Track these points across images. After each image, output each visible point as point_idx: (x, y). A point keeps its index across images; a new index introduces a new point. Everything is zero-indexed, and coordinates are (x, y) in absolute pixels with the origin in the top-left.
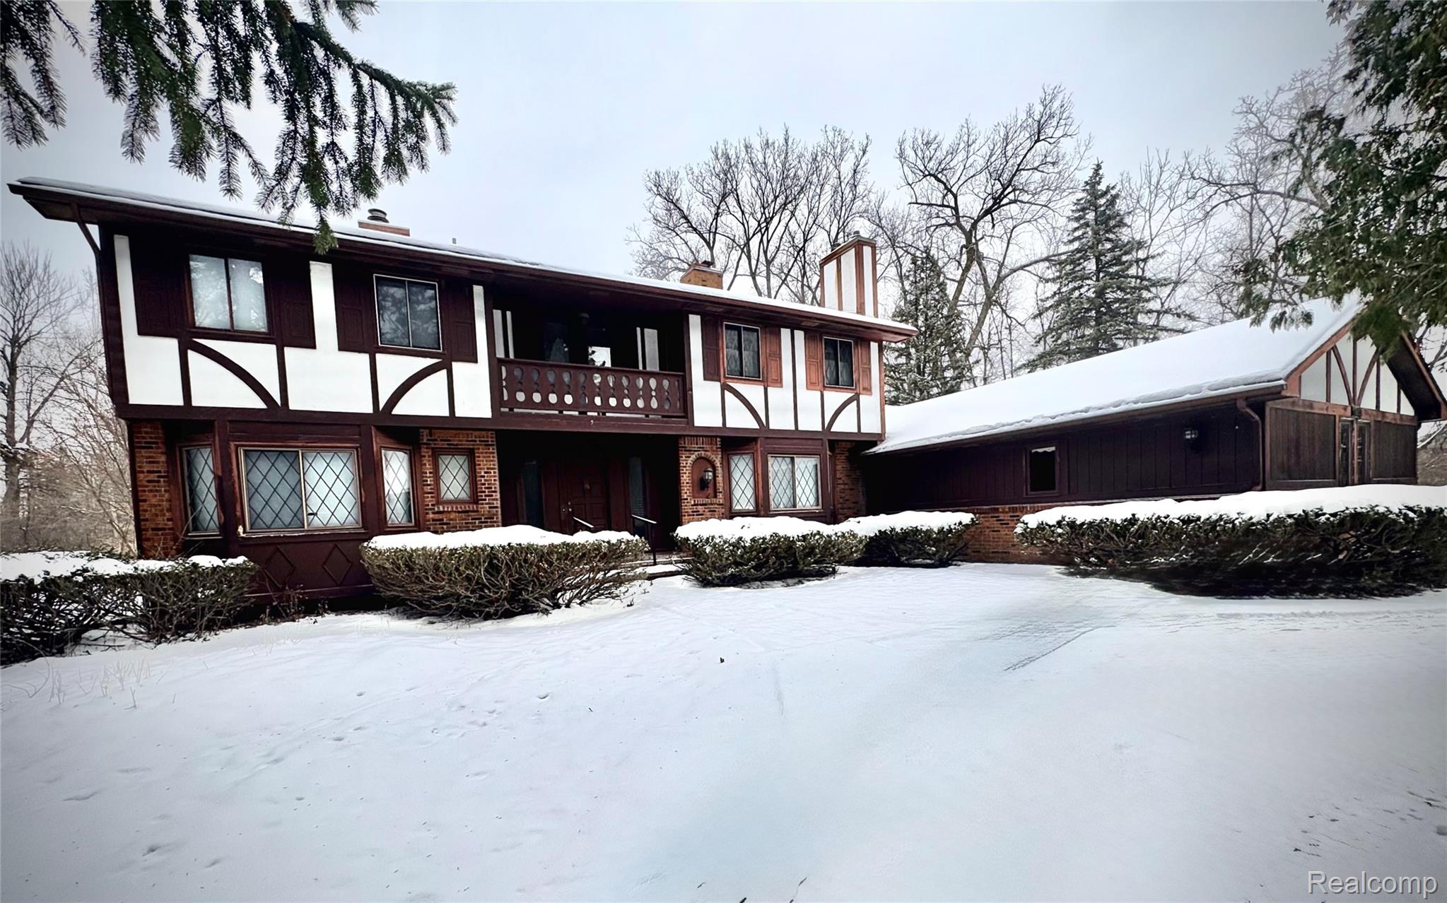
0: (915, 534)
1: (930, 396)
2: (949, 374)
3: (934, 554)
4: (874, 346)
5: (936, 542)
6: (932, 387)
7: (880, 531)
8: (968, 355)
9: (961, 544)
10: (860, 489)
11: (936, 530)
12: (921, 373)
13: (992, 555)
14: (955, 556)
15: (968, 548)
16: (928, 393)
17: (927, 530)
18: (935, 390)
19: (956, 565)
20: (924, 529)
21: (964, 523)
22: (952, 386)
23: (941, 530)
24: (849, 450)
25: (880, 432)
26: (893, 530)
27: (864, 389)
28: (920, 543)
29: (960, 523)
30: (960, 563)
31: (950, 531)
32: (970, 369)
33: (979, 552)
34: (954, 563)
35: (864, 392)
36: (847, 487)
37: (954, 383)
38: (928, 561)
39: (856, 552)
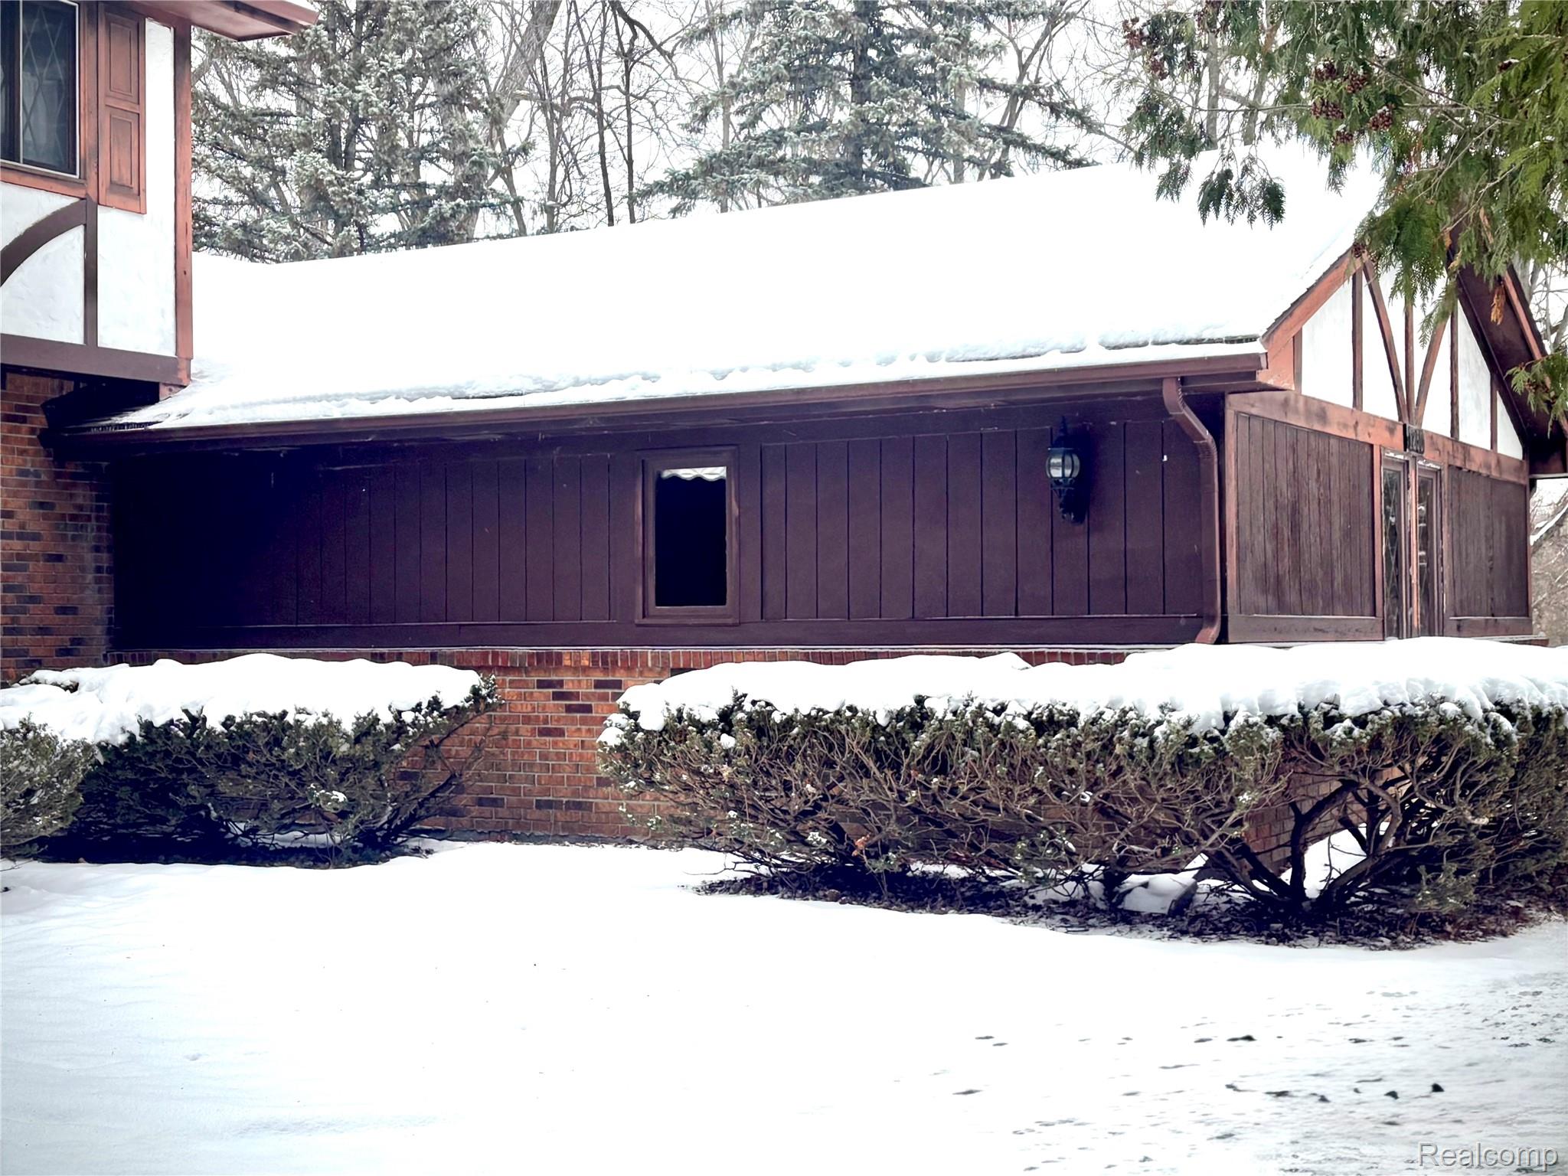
0: (277, 742)
1: (368, 244)
2: (434, 174)
3: (343, 815)
4: (159, 40)
5: (349, 770)
6: (376, 209)
7: (147, 727)
8: (496, 122)
9: (434, 777)
10: (89, 557)
11: (348, 726)
12: (341, 157)
13: (537, 814)
14: (413, 818)
15: (461, 789)
16: (362, 228)
17: (319, 728)
18: (386, 224)
19: (416, 851)
20: (309, 722)
21: (447, 703)
22: (442, 219)
23: (367, 728)
24: (50, 408)
25: (170, 352)
26: (196, 722)
27: (116, 187)
28: (294, 774)
29: (435, 704)
30: (431, 843)
31: (398, 728)
32: (505, 172)
33: (495, 803)
34: (413, 843)
35: (115, 199)
36: (35, 547)
37: (447, 206)
38: (322, 839)
39: (46, 807)
